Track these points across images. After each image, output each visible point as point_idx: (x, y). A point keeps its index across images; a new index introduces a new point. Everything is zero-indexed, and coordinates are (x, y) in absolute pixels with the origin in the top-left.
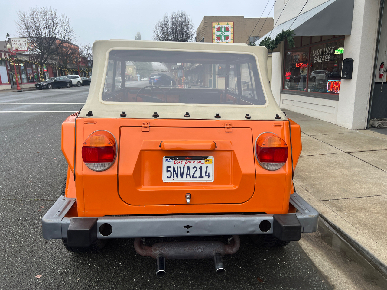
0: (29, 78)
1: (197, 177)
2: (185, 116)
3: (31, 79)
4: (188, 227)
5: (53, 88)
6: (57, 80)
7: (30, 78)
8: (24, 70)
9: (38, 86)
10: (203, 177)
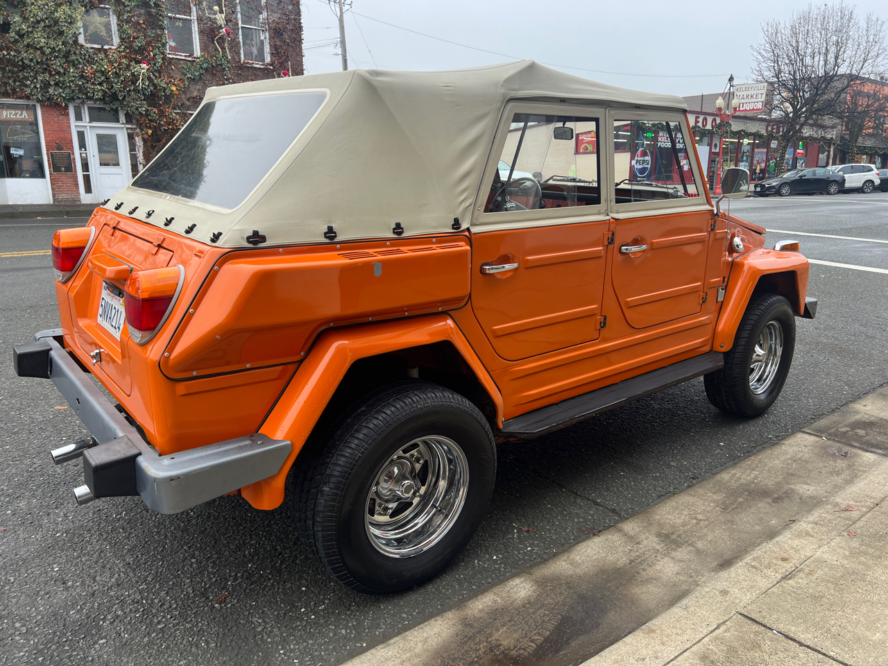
0: (756, 169)
2: (146, 217)
3: (759, 174)
5: (790, 194)
6: (805, 176)
7: (758, 171)
8: (748, 154)
9: (758, 189)
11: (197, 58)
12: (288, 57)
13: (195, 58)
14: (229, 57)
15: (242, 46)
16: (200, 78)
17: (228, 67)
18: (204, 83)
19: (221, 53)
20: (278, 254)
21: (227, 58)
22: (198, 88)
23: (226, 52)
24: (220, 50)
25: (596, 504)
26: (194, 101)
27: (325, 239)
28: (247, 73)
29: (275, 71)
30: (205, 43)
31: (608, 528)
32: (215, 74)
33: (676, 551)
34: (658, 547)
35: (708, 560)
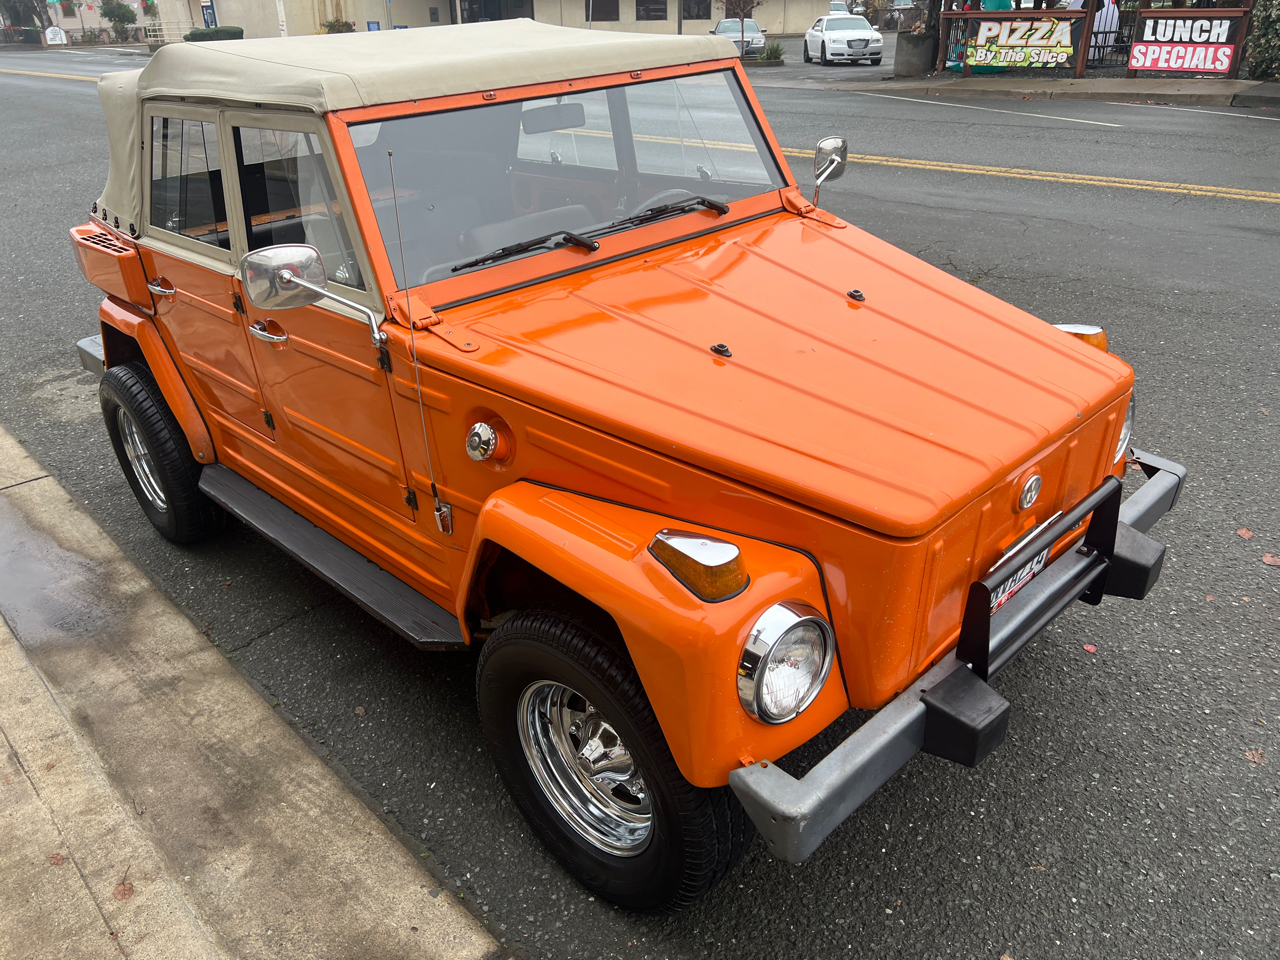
31: (210, 641)
33: (136, 687)
34: (151, 675)
35: (103, 710)
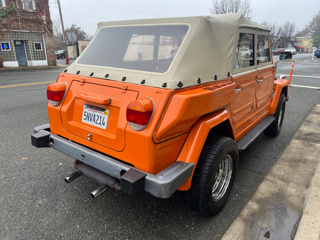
1: (98, 123)
2: (105, 77)
4: (83, 156)
10: (101, 124)
11: (4, 8)
12: (43, 8)
13: (3, 8)
14: (18, 8)
15: (23, 3)
16: (6, 16)
17: (18, 11)
18: (8, 18)
19: (14, 6)
20: (187, 90)
21: (17, 8)
22: (5, 20)
23: (16, 5)
24: (14, 4)
25: (253, 171)
26: (4, 26)
27: (198, 83)
28: (26, 14)
29: (38, 13)
30: (7, 1)
31: (263, 179)
32: (13, 15)
33: (289, 184)
34: (283, 184)
35: (301, 186)
